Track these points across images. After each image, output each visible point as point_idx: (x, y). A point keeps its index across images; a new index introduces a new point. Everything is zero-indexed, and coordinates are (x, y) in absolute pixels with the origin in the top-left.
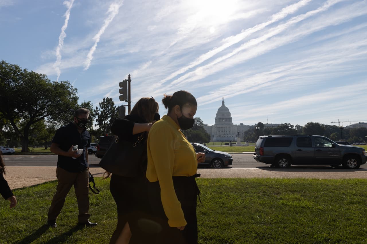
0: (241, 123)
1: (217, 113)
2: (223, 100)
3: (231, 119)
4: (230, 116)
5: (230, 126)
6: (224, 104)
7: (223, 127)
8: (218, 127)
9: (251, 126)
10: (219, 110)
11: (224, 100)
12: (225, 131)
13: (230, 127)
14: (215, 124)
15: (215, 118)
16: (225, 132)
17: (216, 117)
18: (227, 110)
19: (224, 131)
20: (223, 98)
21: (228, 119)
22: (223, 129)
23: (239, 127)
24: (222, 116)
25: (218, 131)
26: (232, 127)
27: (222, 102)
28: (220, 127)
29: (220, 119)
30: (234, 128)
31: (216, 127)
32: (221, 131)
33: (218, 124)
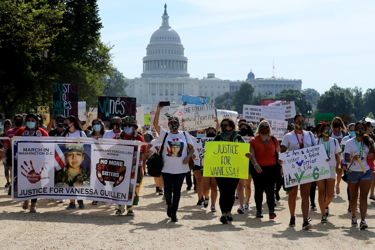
0: (208, 74)
1: (149, 46)
2: (165, 11)
3: (184, 62)
4: (183, 54)
5: (182, 82)
6: (167, 21)
8: (151, 82)
9: (234, 83)
10: (155, 37)
11: (167, 13)
12: (169, 95)
13: (181, 84)
14: (142, 75)
15: (144, 58)
16: (167, 96)
17: (146, 55)
18: (175, 38)
19: (167, 94)
20: (165, 6)
21: (177, 62)
22: (164, 88)
23: (203, 85)
24: (162, 53)
25: (151, 94)
26: (187, 84)
27: (162, 17)
28: (156, 85)
29: (157, 63)
30: (192, 86)
31: (144, 84)
32: (157, 93)
33: (151, 74)
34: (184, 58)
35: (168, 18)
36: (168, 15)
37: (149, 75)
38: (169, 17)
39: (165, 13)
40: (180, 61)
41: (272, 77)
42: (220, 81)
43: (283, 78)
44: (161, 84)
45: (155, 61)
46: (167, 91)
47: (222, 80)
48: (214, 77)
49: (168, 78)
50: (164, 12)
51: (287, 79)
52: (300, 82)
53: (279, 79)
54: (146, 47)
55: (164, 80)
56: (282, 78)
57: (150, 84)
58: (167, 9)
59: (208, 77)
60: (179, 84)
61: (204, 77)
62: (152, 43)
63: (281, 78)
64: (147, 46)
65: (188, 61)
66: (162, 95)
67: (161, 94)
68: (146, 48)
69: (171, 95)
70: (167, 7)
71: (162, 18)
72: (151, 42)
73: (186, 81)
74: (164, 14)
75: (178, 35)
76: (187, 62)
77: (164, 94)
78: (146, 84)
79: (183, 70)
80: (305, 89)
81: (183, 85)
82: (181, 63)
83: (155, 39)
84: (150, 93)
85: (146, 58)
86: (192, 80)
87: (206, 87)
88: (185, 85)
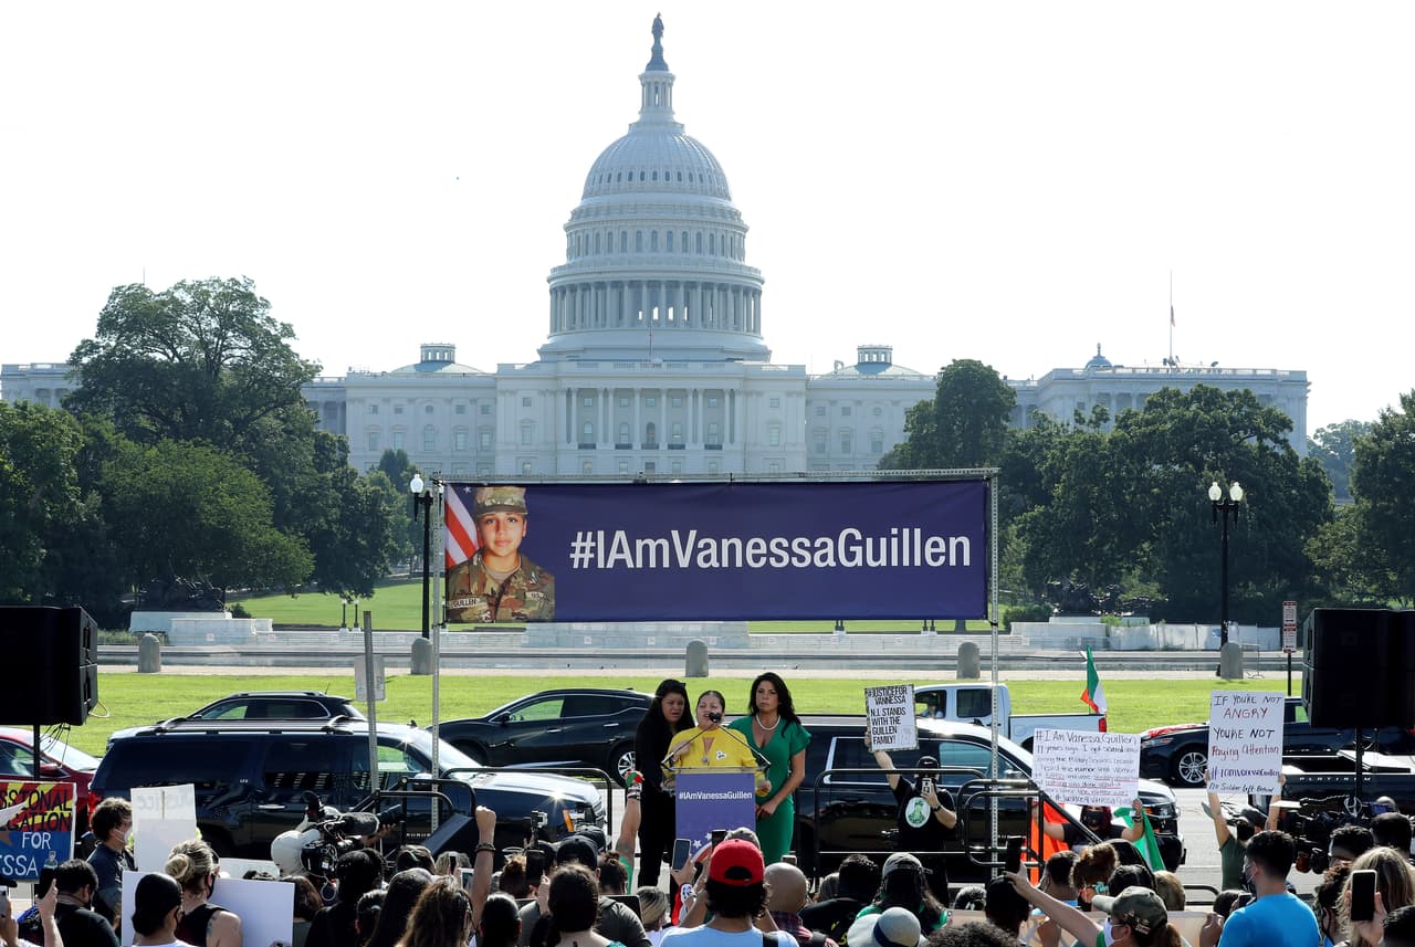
0: (862, 350)
1: (576, 214)
2: (657, 51)
3: (746, 291)
4: (741, 254)
5: (726, 385)
6: (665, 99)
7: (629, 392)
8: (575, 385)
10: (610, 175)
11: (666, 57)
12: (663, 446)
13: (720, 393)
15: (558, 273)
16: (650, 454)
17: (563, 260)
19: (651, 445)
20: (658, 28)
21: (709, 293)
22: (638, 415)
23: (833, 403)
24: (639, 249)
25: (574, 445)
26: (748, 394)
27: (641, 77)
28: (601, 397)
29: (611, 294)
30: (775, 403)
31: (543, 393)
32: (605, 440)
33: (585, 350)
34: (746, 273)
35: (671, 85)
36: (669, 67)
37: (574, 356)
38: (673, 78)
39: (657, 62)
40: (723, 287)
41: (1165, 361)
42: (916, 379)
43: (1217, 366)
44: (624, 394)
45: (601, 285)
46: (651, 427)
47: (922, 376)
48: (888, 364)
49: (659, 365)
50: (648, 57)
51: (1234, 370)
52: (1297, 384)
53: (1199, 370)
54: (566, 221)
55: (637, 376)
56: (1213, 364)
57: (569, 393)
58: (663, 42)
59: (861, 365)
60: (708, 393)
61: (836, 363)
62: (594, 201)
63: (1208, 365)
64: (570, 216)
65: (763, 288)
66: (629, 447)
67: (624, 441)
68: (567, 228)
69: (671, 447)
70: (665, 32)
71: (643, 85)
72: (584, 197)
73: (746, 379)
74: (650, 66)
75: (717, 164)
76: (757, 293)
77: (637, 446)
78: (554, 393)
79: (737, 329)
80: (1334, 426)
81: (727, 398)
82: (730, 295)
83: (604, 182)
84: (569, 440)
85: (564, 272)
86: (779, 377)
87: (846, 412)
88: (739, 400)
